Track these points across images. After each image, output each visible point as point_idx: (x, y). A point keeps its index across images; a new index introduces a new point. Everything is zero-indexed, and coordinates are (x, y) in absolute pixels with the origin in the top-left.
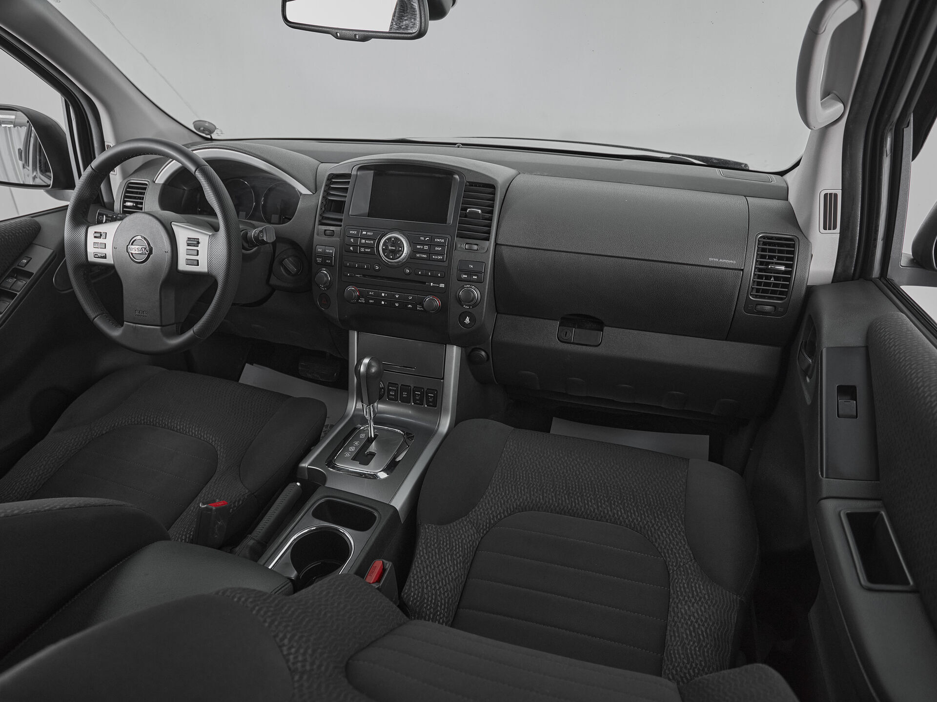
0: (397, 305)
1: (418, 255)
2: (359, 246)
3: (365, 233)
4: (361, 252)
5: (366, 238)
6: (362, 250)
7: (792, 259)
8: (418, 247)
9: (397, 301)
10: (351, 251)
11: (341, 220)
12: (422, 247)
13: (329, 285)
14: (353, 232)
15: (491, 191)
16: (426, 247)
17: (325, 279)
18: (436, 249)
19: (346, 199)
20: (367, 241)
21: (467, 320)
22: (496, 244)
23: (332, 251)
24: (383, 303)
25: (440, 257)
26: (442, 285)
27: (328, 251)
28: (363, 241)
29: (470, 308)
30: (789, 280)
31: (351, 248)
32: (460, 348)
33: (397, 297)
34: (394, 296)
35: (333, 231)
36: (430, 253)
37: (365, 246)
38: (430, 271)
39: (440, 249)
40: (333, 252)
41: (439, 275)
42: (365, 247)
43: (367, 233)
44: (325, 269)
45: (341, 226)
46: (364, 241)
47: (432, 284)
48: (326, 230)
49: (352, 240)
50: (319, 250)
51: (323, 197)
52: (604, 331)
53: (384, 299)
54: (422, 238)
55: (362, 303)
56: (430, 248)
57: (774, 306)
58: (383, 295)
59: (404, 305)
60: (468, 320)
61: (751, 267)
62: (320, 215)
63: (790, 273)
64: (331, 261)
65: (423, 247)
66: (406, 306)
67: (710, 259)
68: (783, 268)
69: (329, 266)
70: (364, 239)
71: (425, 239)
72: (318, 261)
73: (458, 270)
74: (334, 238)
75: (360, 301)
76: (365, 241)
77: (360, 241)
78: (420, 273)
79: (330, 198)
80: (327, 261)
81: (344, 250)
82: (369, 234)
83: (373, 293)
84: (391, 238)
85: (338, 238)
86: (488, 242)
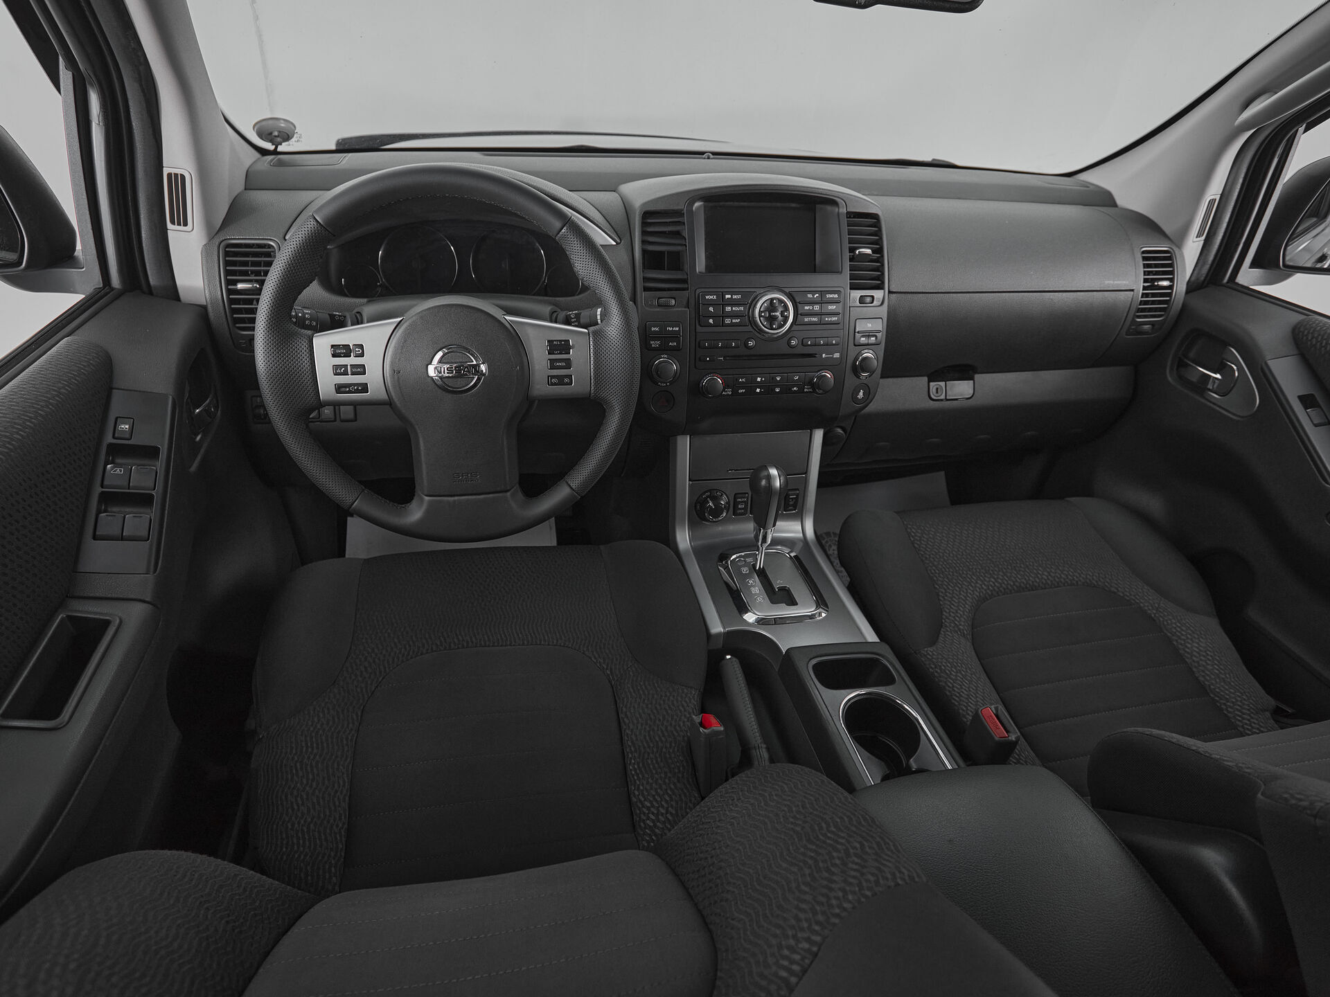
0: (778, 390)
1: (806, 320)
2: (723, 316)
3: (729, 296)
4: (725, 325)
5: (733, 303)
6: (728, 321)
7: (1172, 273)
8: (806, 307)
9: (778, 384)
10: (710, 325)
11: (684, 282)
13: (677, 377)
14: (711, 297)
15: (871, 223)
16: (817, 308)
19: (685, 249)
20: (734, 309)
21: (861, 395)
22: (890, 292)
23: (677, 329)
24: (758, 390)
25: (834, 319)
26: (837, 355)
27: (670, 329)
28: (728, 309)
30: (1170, 295)
31: (711, 321)
33: (778, 379)
34: (774, 378)
35: (674, 298)
36: (821, 315)
37: (733, 315)
38: (822, 338)
39: (834, 307)
40: (680, 328)
41: (834, 342)
42: (732, 317)
43: (732, 297)
44: (666, 356)
45: (685, 289)
46: (730, 308)
47: (824, 355)
48: (659, 298)
49: (711, 309)
50: (653, 329)
51: (642, 248)
52: (976, 379)
53: (759, 385)
54: (810, 296)
55: (728, 395)
56: (821, 308)
57: (1152, 324)
58: (759, 379)
59: (786, 390)
61: (1139, 286)
62: (642, 276)
63: (1171, 287)
64: (678, 343)
65: (813, 307)
66: (790, 389)
67: (1107, 282)
68: (1165, 283)
69: (674, 352)
70: (728, 305)
71: (813, 296)
72: (653, 346)
73: (855, 332)
74: (677, 309)
75: (724, 393)
76: (732, 309)
77: (724, 309)
78: (809, 343)
79: (651, 248)
80: (670, 344)
81: (698, 326)
82: (736, 297)
83: (744, 380)
84: (772, 300)
85: (685, 307)
86: (882, 291)
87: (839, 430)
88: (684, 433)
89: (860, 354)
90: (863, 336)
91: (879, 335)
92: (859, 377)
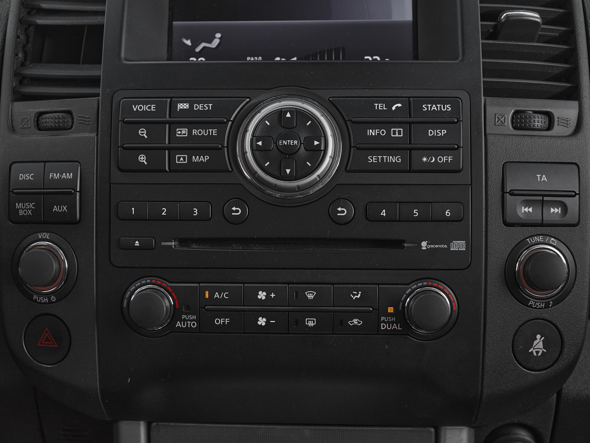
0: (311, 324)
1: (372, 159)
2: (169, 149)
3: (186, 106)
4: (175, 169)
5: (193, 121)
6: (181, 159)
8: (371, 132)
9: (310, 309)
11: (94, 82)
12: (383, 132)
14: (145, 108)
16: (397, 133)
17: (55, 266)
18: (431, 133)
19: (105, 20)
20: (195, 132)
23: (70, 176)
24: (262, 321)
25: (444, 159)
26: (459, 245)
27: (56, 176)
28: (183, 132)
29: (547, 306)
31: (142, 158)
32: (473, 431)
34: (299, 295)
35: (69, 112)
36: (411, 150)
38: (416, 203)
39: (444, 132)
40: (75, 176)
41: (448, 213)
42: (191, 150)
43: (191, 106)
44: (47, 235)
45: (97, 95)
46: (185, 131)
47: (424, 244)
48: (41, 114)
49: (143, 133)
50: (22, 177)
51: (20, 21)
53: (264, 309)
54: (380, 106)
55: (188, 330)
56: (409, 133)
58: (262, 295)
59: (333, 323)
60: (541, 345)
62: (16, 74)
64: (72, 208)
65: (389, 132)
66: (343, 323)
69: (63, 224)
70: (182, 124)
71: (389, 106)
72: (21, 213)
73: (503, 192)
74: (75, 135)
75: (178, 324)
76: (190, 132)
77: (172, 133)
78: (384, 213)
79: (42, 21)
80: (55, 209)
81: (114, 168)
82: (200, 107)
83: (225, 295)
84: (281, 113)
85: (91, 131)
86: (575, 104)
87: (524, 435)
88: (135, 417)
89: (522, 244)
90: (527, 203)
91: (572, 203)
92: (524, 302)
